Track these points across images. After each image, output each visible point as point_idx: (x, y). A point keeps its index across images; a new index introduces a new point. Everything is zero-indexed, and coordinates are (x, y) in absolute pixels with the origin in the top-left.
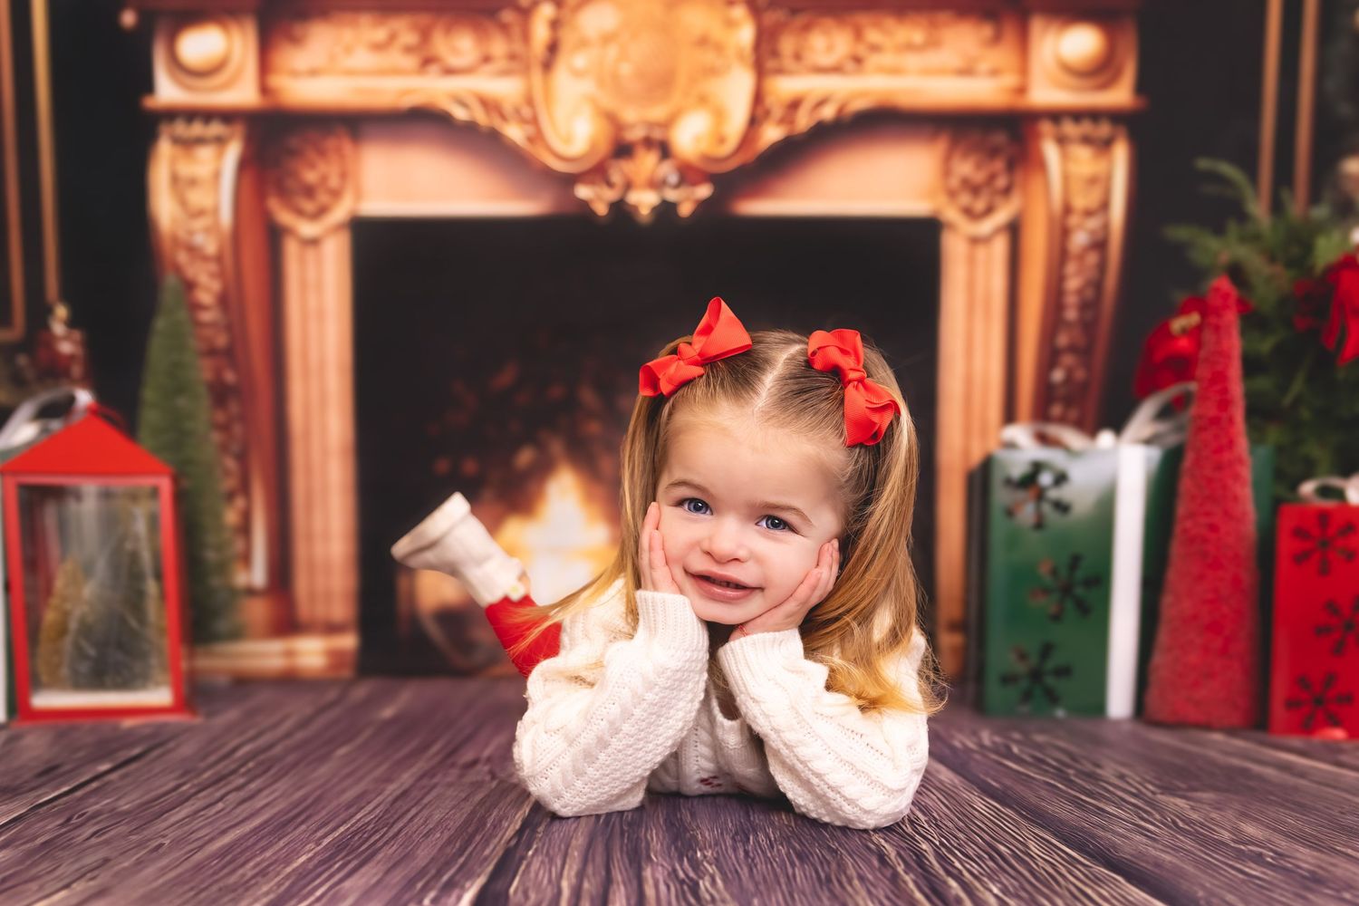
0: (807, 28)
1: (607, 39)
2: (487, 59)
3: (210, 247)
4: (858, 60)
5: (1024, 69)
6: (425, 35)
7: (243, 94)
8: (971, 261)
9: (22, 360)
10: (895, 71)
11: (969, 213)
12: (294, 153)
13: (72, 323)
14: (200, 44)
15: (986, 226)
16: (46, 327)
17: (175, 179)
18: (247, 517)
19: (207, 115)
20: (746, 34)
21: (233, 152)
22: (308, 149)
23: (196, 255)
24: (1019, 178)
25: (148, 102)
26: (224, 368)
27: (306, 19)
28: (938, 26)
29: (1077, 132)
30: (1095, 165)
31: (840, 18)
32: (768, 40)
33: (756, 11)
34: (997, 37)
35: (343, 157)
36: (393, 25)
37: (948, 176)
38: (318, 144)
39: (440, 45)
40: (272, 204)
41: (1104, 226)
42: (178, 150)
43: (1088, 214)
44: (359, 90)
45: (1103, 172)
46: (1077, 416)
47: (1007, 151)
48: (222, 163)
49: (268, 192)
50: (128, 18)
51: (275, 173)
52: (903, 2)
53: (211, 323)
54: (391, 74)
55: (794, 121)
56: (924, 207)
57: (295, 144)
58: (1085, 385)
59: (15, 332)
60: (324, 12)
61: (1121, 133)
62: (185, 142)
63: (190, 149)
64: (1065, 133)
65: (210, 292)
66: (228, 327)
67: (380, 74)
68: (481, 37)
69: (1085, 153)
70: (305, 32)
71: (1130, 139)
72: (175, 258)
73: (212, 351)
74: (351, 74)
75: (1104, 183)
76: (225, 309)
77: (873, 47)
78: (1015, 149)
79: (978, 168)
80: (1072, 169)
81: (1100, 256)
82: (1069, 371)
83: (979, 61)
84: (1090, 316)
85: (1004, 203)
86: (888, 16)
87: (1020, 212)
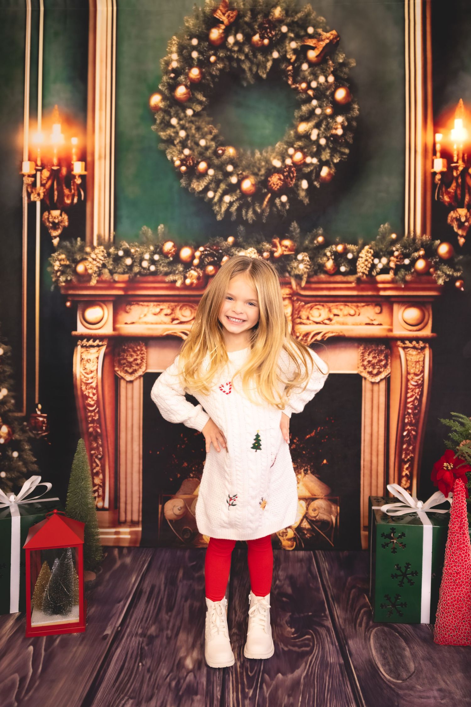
0: (311, 308)
4: (330, 320)
5: (392, 324)
6: (173, 310)
7: (107, 330)
8: (372, 391)
9: (25, 423)
10: (343, 324)
11: (370, 373)
12: (124, 351)
13: (42, 411)
14: (93, 313)
15: (377, 379)
16: (36, 412)
17: (82, 359)
19: (95, 338)
20: (289, 310)
21: (103, 349)
22: (130, 350)
23: (88, 387)
24: (389, 361)
25: (74, 333)
26: (97, 427)
27: (131, 305)
28: (359, 308)
29: (411, 345)
30: (418, 357)
31: (323, 306)
32: (297, 312)
33: (292, 302)
34: (381, 312)
35: (142, 352)
36: (161, 307)
37: (363, 361)
38: (134, 348)
39: (178, 313)
40: (116, 369)
41: (422, 379)
42: (84, 350)
43: (416, 375)
44: (149, 329)
45: (422, 359)
46: (412, 448)
47: (385, 352)
48: (99, 354)
49: (115, 364)
50: (68, 304)
51: (118, 358)
52: (346, 300)
53: (94, 411)
54: (160, 323)
55: (306, 340)
56: (355, 372)
57: (126, 348)
58: (415, 437)
59: (23, 414)
60: (137, 303)
61: (427, 345)
62: (86, 347)
63: (88, 349)
64: (406, 345)
65: (93, 400)
66: (99, 412)
67: (156, 324)
68: (193, 311)
69: (414, 352)
70: (130, 309)
71: (430, 347)
72: (81, 388)
73: (93, 421)
74: (146, 323)
75: (421, 363)
76: (98, 406)
77: (335, 315)
78: (388, 351)
79: (374, 357)
80: (409, 358)
81: (421, 389)
82: (409, 432)
83: (375, 320)
84: (417, 411)
85: (384, 370)
86: (341, 305)
87: (390, 373)
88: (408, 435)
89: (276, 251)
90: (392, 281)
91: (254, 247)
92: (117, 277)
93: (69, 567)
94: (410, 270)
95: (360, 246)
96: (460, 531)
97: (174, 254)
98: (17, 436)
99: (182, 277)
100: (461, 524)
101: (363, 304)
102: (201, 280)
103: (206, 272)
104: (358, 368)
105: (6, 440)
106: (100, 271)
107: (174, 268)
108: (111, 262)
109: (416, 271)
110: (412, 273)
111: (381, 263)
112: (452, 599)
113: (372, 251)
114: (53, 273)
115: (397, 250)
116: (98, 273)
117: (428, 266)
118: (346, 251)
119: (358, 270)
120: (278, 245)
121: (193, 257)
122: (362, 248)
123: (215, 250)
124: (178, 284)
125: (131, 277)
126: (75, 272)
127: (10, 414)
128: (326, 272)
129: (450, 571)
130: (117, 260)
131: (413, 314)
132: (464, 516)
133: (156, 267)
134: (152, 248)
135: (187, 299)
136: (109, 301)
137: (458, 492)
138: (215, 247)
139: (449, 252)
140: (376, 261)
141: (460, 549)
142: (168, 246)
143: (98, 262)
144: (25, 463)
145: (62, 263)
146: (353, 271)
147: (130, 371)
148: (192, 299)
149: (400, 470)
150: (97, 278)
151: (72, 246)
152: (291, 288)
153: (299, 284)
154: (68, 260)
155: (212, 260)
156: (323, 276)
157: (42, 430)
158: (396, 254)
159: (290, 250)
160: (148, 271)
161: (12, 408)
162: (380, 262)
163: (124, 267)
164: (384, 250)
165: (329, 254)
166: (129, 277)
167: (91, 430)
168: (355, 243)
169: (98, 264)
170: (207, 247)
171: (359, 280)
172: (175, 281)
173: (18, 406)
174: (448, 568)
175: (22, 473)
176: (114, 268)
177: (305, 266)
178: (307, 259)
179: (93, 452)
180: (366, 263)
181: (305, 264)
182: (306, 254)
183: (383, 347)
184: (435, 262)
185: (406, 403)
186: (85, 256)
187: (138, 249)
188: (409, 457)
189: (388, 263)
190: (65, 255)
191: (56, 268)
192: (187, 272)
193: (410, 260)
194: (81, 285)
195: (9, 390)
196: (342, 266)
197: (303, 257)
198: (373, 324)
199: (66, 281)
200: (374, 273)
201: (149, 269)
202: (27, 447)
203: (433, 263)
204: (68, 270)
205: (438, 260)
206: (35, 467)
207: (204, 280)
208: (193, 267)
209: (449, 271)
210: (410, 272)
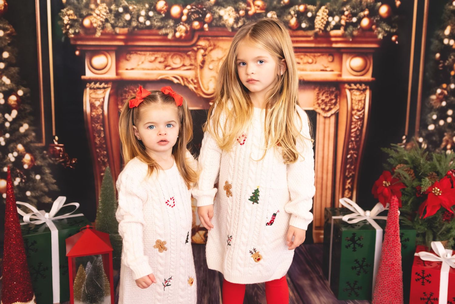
1: (220, 60)
2: (184, 65)
5: (341, 71)
6: (166, 58)
7: (111, 75)
8: (325, 123)
9: (45, 152)
10: (303, 70)
11: (323, 109)
12: (126, 92)
13: (59, 142)
14: (99, 60)
15: (329, 114)
16: (54, 143)
17: (91, 98)
19: (101, 81)
21: (108, 91)
22: (131, 91)
24: (338, 100)
25: (83, 77)
27: (131, 54)
28: (316, 58)
29: (355, 87)
30: (361, 96)
34: (333, 61)
36: (156, 56)
37: (318, 100)
38: (134, 89)
39: (170, 61)
40: (120, 107)
41: (363, 114)
42: (92, 91)
43: (358, 111)
44: (146, 74)
45: (363, 98)
46: (354, 168)
47: (335, 93)
48: (105, 94)
49: (119, 103)
50: (77, 53)
51: (121, 98)
52: (306, 51)
54: (155, 69)
56: (311, 108)
57: (127, 89)
58: (356, 159)
59: (43, 144)
60: (136, 52)
61: (368, 87)
62: (94, 89)
63: (95, 91)
64: (352, 87)
67: (152, 69)
68: (182, 59)
69: (358, 93)
70: (130, 57)
71: (370, 89)
74: (144, 69)
75: (363, 102)
78: (337, 92)
79: (327, 97)
80: (354, 97)
81: (362, 122)
82: (352, 155)
83: (328, 67)
84: (358, 139)
85: (334, 107)
86: (302, 55)
87: (338, 110)
88: (351, 157)
89: (250, 10)
90: (343, 36)
91: (232, 6)
92: (118, 30)
93: (101, 269)
94: (357, 26)
95: (318, 6)
97: (166, 11)
98: (38, 163)
99: (173, 30)
100: (395, 229)
101: (319, 54)
102: (189, 34)
103: (193, 27)
104: (314, 105)
105: (29, 166)
106: (103, 25)
107: (166, 23)
108: (113, 17)
109: (361, 28)
110: (358, 29)
111: (334, 21)
112: (387, 282)
113: (327, 11)
114: (63, 26)
115: (347, 10)
116: (102, 26)
117: (371, 23)
118: (306, 11)
119: (316, 26)
120: (252, 4)
121: (182, 14)
122: (319, 8)
123: (200, 8)
124: (170, 37)
125: (130, 31)
126: (82, 25)
127: (32, 145)
128: (290, 28)
130: (118, 15)
131: (357, 62)
133: (151, 22)
134: (147, 6)
135: (177, 49)
136: (111, 51)
138: (200, 6)
139: (388, 12)
140: (330, 19)
141: (395, 246)
142: (161, 5)
143: (102, 17)
144: (47, 184)
145: (71, 17)
146: (312, 27)
148: (181, 49)
149: (344, 184)
150: (101, 31)
151: (79, 3)
154: (76, 15)
155: (197, 16)
157: (59, 157)
158: (346, 13)
159: (261, 9)
160: (144, 26)
161: (33, 139)
162: (333, 20)
163: (124, 22)
164: (337, 10)
165: (292, 13)
166: (128, 30)
168: (314, 4)
169: (102, 19)
170: (193, 5)
171: (316, 35)
172: (167, 34)
173: (38, 138)
175: (44, 192)
176: (116, 22)
178: (275, 16)
179: (102, 174)
180: (323, 20)
182: (274, 12)
183: (334, 89)
184: (377, 21)
185: (350, 133)
186: (90, 12)
187: (135, 7)
188: (351, 174)
189: (340, 21)
190: (73, 10)
191: (66, 22)
192: (176, 27)
193: (357, 19)
194: (88, 37)
195: (30, 125)
196: (303, 22)
197: (272, 15)
198: (326, 71)
199: (75, 33)
200: (328, 29)
201: (145, 24)
202: (47, 171)
203: (375, 21)
204: (76, 24)
205: (379, 19)
206: (55, 187)
207: (191, 34)
208: (182, 23)
209: (388, 28)
210: (357, 28)
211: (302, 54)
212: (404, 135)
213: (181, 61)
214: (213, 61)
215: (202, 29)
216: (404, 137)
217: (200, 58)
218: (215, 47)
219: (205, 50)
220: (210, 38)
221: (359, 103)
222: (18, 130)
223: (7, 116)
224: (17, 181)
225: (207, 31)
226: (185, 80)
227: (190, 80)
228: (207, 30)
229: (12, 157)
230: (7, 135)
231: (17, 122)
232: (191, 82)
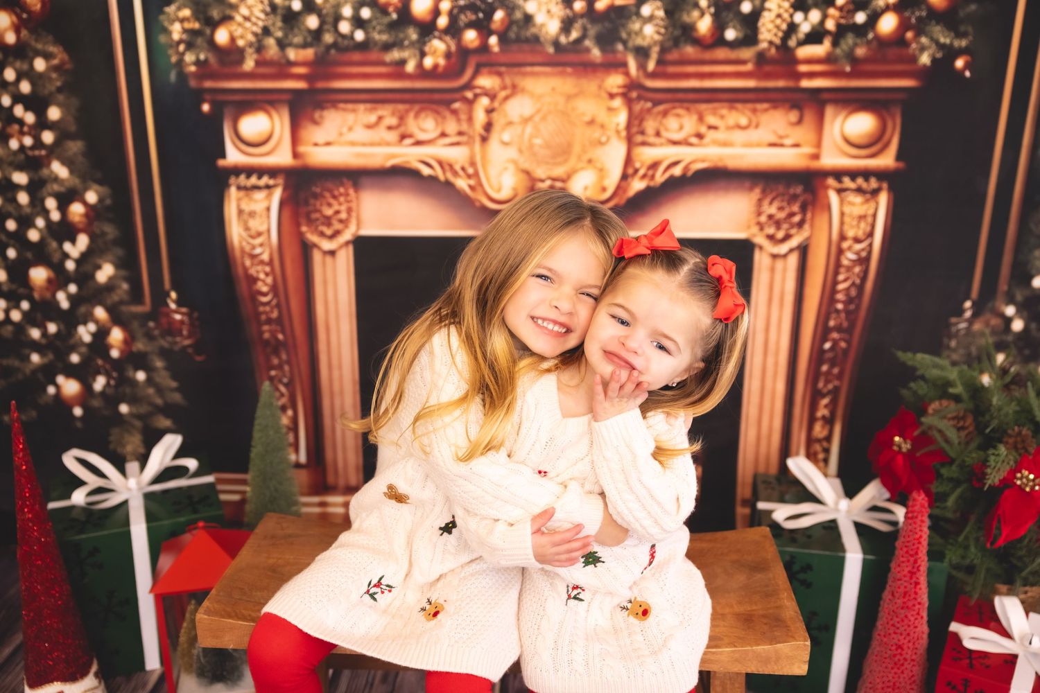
0: (665, 114)
1: (526, 121)
2: (443, 135)
3: (265, 257)
4: (700, 136)
5: (819, 144)
6: (402, 119)
7: (282, 157)
8: (772, 270)
9: (151, 324)
10: (725, 144)
11: (771, 238)
12: (316, 196)
13: (179, 302)
14: (253, 124)
15: (783, 248)
16: (167, 305)
17: (240, 212)
18: (295, 420)
19: (260, 171)
20: (622, 118)
21: (277, 194)
22: (327, 194)
23: (256, 261)
24: (809, 215)
25: (221, 163)
26: (276, 331)
27: (323, 108)
28: (759, 114)
30: (865, 207)
31: (688, 109)
32: (636, 122)
33: (629, 102)
35: (349, 198)
36: (380, 113)
37: (759, 214)
38: (333, 191)
39: (412, 125)
40: (304, 229)
41: (868, 249)
42: (242, 194)
43: (857, 240)
44: (358, 155)
45: (871, 212)
46: (838, 371)
47: (801, 199)
48: (270, 202)
49: (301, 221)
50: (206, 107)
51: (305, 209)
52: (734, 98)
53: (268, 303)
54: (379, 144)
55: (653, 177)
56: (741, 235)
57: (318, 190)
58: (846, 352)
59: (146, 308)
60: (334, 104)
61: (885, 185)
62: (246, 188)
63: (250, 192)
64: (844, 186)
65: (266, 284)
66: (278, 306)
67: (372, 144)
68: (440, 120)
69: (857, 199)
70: (321, 117)
71: (890, 189)
72: (243, 264)
73: (269, 321)
74: (353, 144)
75: (870, 220)
76: (276, 295)
77: (711, 127)
78: (808, 197)
79: (781, 209)
80: (847, 209)
81: (864, 267)
82: (835, 343)
83: (786, 136)
84: (852, 307)
85: (798, 232)
86: (723, 107)
87: (808, 239)
88: (832, 349)
90: (828, 59)
92: (292, 54)
94: (865, 35)
96: (911, 578)
97: (399, 5)
98: (140, 346)
99: (417, 53)
100: (913, 568)
101: (765, 106)
102: (453, 60)
103: (463, 43)
104: (749, 227)
105: (122, 352)
106: (259, 41)
107: (401, 35)
108: (279, 24)
109: (878, 38)
110: (869, 43)
111: (807, 22)
114: (171, 46)
116: (256, 45)
117: (903, 26)
119: (761, 37)
121: (436, 12)
124: (410, 67)
125: (319, 55)
126: (212, 43)
127: (124, 308)
128: (698, 42)
129: (885, 640)
130: (290, 19)
131: (862, 124)
132: (920, 555)
133: (366, 33)
135: (426, 96)
136: (280, 102)
137: (915, 514)
140: (798, 17)
143: (255, 24)
144: (160, 390)
145: (187, 25)
146: (750, 38)
147: (329, 232)
148: (437, 96)
149: (813, 407)
150: (255, 56)
152: (627, 74)
153: (642, 66)
154: (197, 19)
155: (473, 17)
156: (689, 50)
157: (181, 334)
158: (840, 2)
160: (351, 42)
161: (125, 297)
162: (806, 18)
163: (306, 34)
165: (703, 3)
166: (316, 54)
167: (267, 335)
169: (255, 29)
171: (761, 58)
172: (403, 62)
173: (136, 295)
174: (882, 633)
175: (156, 407)
176: (286, 36)
177: (656, 29)
178: (661, 13)
180: (778, 21)
181: (657, 25)
182: (659, 3)
183: (799, 190)
184: (919, 19)
185: (834, 291)
186: (228, 12)
188: (830, 386)
189: (822, 22)
190: (191, 9)
191: (176, 36)
192: (424, 43)
193: (868, 16)
194: (226, 70)
195: (118, 266)
196: (728, 28)
197: (653, 11)
198: (782, 145)
199: (198, 63)
200: (792, 43)
201: (352, 37)
202: (159, 364)
203: (913, 20)
204: (199, 41)
205: (924, 14)
206: (177, 397)
207: (460, 58)
208: (436, 33)
209: (945, 37)
210: (865, 40)
211: (726, 104)
212: (967, 297)
213: (437, 124)
214: (510, 123)
215: (484, 48)
216: (968, 304)
217: (480, 117)
218: (515, 90)
219: (493, 97)
220: (503, 69)
221: (859, 222)
222: (92, 277)
223: (67, 246)
224: (100, 383)
225: (496, 54)
226: (447, 168)
227: (458, 168)
228: (496, 49)
229: (85, 333)
230: (73, 288)
231: (88, 261)
232: (461, 173)
